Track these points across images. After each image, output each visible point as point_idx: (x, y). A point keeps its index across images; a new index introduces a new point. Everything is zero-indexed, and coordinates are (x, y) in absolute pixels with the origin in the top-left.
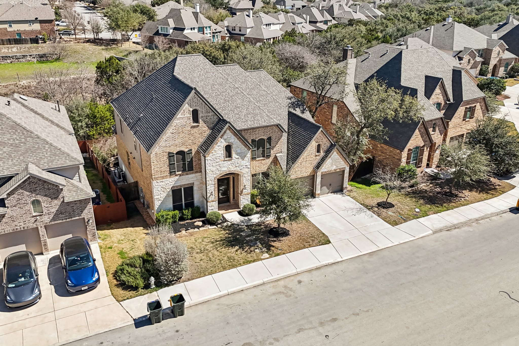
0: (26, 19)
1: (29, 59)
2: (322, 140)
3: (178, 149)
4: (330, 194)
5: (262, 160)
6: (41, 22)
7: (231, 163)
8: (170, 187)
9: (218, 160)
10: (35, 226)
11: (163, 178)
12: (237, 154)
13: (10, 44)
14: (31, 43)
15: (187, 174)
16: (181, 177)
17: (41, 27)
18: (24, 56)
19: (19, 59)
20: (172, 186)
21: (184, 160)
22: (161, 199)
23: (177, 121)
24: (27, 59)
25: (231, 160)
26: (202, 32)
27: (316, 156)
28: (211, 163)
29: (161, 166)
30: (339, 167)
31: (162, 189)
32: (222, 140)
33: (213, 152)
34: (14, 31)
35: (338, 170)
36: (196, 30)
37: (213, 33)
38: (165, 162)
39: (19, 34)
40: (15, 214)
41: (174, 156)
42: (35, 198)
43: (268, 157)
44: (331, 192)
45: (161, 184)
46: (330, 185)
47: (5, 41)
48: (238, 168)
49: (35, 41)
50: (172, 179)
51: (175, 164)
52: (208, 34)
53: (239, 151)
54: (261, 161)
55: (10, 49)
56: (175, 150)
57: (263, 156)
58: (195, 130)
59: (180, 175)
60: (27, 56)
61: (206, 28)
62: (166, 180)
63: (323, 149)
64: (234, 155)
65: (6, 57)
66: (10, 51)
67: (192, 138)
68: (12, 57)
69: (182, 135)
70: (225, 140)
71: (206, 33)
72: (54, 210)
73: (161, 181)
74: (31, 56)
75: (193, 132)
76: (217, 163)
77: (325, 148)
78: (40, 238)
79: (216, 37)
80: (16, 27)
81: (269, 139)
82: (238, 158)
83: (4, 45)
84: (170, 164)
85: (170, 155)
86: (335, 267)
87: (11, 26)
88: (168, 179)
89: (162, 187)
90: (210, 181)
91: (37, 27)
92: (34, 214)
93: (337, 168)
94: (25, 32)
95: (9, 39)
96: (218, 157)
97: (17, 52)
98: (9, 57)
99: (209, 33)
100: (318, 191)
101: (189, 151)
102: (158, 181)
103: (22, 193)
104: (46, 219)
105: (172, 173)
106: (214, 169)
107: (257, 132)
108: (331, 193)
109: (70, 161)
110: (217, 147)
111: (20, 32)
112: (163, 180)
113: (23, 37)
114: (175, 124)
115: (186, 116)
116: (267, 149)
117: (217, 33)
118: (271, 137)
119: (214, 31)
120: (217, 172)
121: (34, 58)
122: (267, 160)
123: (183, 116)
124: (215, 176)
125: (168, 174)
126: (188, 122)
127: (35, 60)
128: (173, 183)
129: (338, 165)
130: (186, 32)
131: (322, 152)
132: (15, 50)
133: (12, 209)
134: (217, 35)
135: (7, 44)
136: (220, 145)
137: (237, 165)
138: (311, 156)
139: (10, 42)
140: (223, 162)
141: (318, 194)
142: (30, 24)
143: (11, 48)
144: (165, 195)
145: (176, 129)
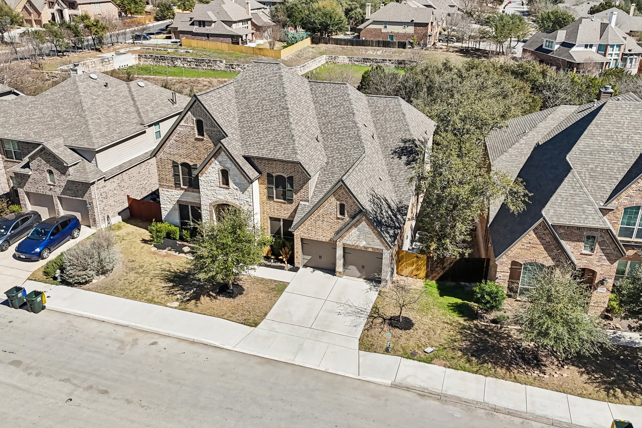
0: (402, 21)
1: (388, 64)
2: (346, 200)
3: (183, 160)
4: (361, 280)
5: (282, 203)
6: (417, 25)
7: (229, 192)
8: (176, 200)
9: (212, 184)
10: (50, 194)
11: (169, 187)
12: (236, 184)
13: (379, 46)
14: (398, 47)
15: (193, 192)
16: (186, 192)
17: (415, 31)
18: (383, 60)
19: (378, 62)
20: (178, 199)
21: (190, 174)
22: (167, 209)
23: (180, 129)
24: (386, 64)
25: (228, 189)
26: (604, 52)
27: (338, 218)
28: (205, 185)
29: (166, 174)
30: (372, 246)
31: (168, 199)
32: (216, 162)
33: (206, 172)
34: (388, 33)
35: (370, 250)
36: (594, 49)
37: (623, 54)
38: (170, 170)
39: (392, 37)
40: (37, 178)
41: (178, 166)
42: (49, 168)
43: (290, 201)
44: (364, 277)
45: (167, 193)
46: (363, 267)
47: (375, 43)
48: (237, 201)
49: (402, 45)
50: (178, 192)
51: (179, 175)
52: (613, 55)
53: (238, 181)
54: (280, 204)
55: (375, 52)
56: (180, 161)
57: (284, 199)
58: (200, 143)
59: (186, 190)
60: (386, 60)
61: (612, 46)
62: (171, 190)
63: (348, 212)
64: (231, 184)
65: (367, 59)
66: (375, 53)
67: (197, 152)
68: (372, 60)
69: (186, 146)
70: (220, 162)
71: (609, 54)
72: (63, 184)
73: (167, 190)
74: (390, 61)
75: (197, 145)
76: (212, 188)
77: (353, 213)
78: (54, 206)
79: (629, 61)
80: (391, 29)
81: (291, 179)
82: (237, 189)
83: (373, 46)
84: (175, 175)
85: (175, 165)
86: (210, 351)
87: (386, 27)
88: (173, 190)
89: (168, 197)
90: (205, 207)
91: (410, 30)
92: (50, 183)
93: (368, 246)
94: (398, 34)
95: (379, 41)
96: (213, 181)
97: (380, 55)
98: (370, 59)
99: (615, 54)
100: (339, 268)
101: (194, 165)
102: (164, 189)
103: (41, 160)
104: (59, 191)
105: (177, 185)
106: (209, 193)
107: (274, 166)
108: (365, 279)
109: (88, 144)
110: (210, 168)
111: (393, 34)
112: (169, 190)
113: (395, 40)
114: (179, 132)
115: (189, 125)
116: (288, 190)
117: (632, 55)
118: (293, 177)
119: (627, 52)
120: (213, 198)
121: (393, 63)
122: (289, 206)
123: (187, 125)
124: (210, 202)
125: (173, 185)
126: (191, 132)
127: (393, 66)
128: (179, 196)
129: (370, 243)
130: (574, 49)
131: (346, 215)
132: (379, 53)
133: (35, 172)
134: (630, 59)
135: (376, 46)
136: (214, 166)
137: (236, 197)
138: (331, 217)
139: (379, 44)
140: (218, 188)
141: (340, 273)
142: (405, 27)
143: (377, 50)
144: (172, 207)
145: (179, 137)
